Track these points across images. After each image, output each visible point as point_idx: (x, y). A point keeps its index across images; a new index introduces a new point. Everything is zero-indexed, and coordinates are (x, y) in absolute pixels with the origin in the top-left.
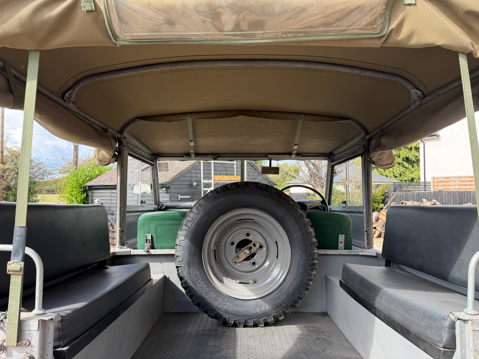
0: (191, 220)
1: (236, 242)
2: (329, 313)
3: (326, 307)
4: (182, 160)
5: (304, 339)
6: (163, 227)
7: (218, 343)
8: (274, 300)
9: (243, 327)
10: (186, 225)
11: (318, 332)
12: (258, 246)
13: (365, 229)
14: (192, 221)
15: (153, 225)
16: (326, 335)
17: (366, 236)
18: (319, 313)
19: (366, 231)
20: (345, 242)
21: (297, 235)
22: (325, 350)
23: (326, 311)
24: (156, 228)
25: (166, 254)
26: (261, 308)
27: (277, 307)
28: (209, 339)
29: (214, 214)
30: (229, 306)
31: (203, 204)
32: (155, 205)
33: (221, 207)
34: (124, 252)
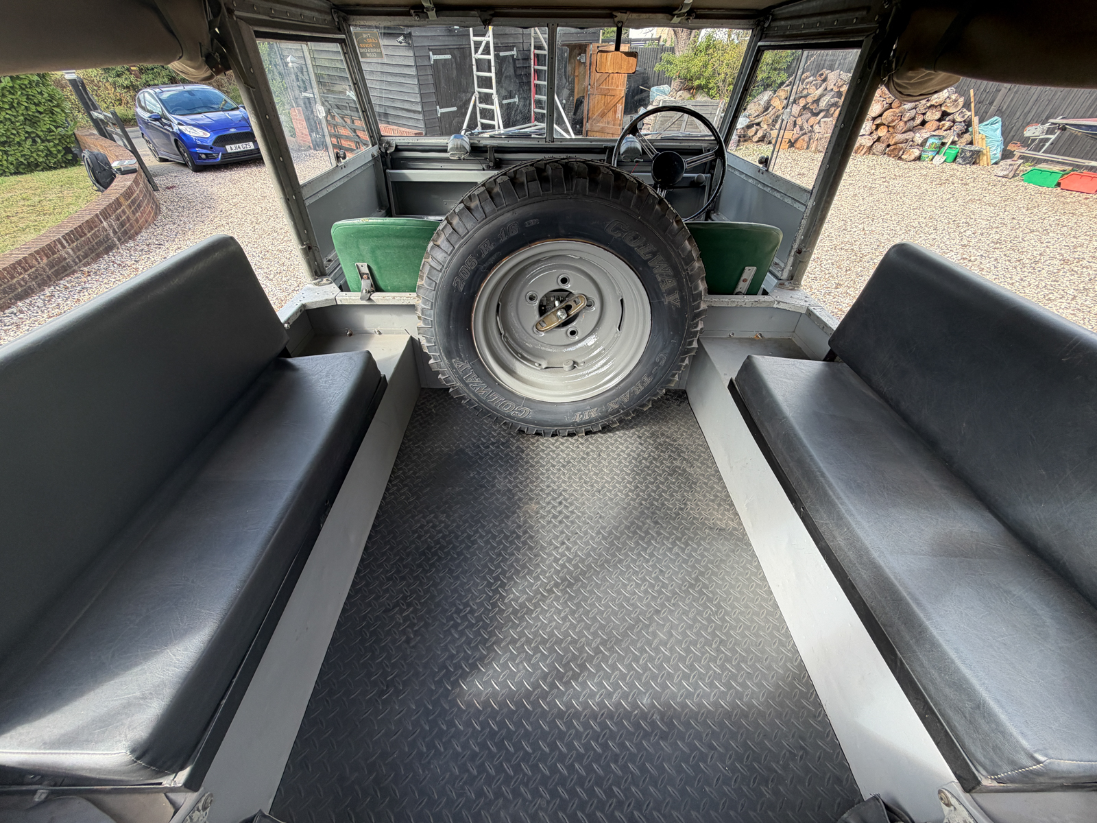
0: (439, 267)
1: (540, 295)
2: (689, 394)
3: (687, 382)
4: (409, 23)
5: (650, 472)
6: (387, 251)
7: (510, 482)
8: (606, 404)
9: (551, 435)
10: (429, 278)
11: (672, 451)
12: (582, 304)
13: (796, 247)
14: (441, 269)
15: (365, 248)
16: (685, 459)
17: (793, 260)
18: (673, 393)
19: (799, 252)
20: (752, 280)
21: (672, 300)
22: (685, 504)
23: (684, 389)
24: (373, 251)
26: (584, 416)
27: (611, 414)
28: (496, 470)
29: (491, 254)
30: (527, 413)
31: (461, 231)
32: (373, 146)
33: (505, 239)
34: (322, 301)
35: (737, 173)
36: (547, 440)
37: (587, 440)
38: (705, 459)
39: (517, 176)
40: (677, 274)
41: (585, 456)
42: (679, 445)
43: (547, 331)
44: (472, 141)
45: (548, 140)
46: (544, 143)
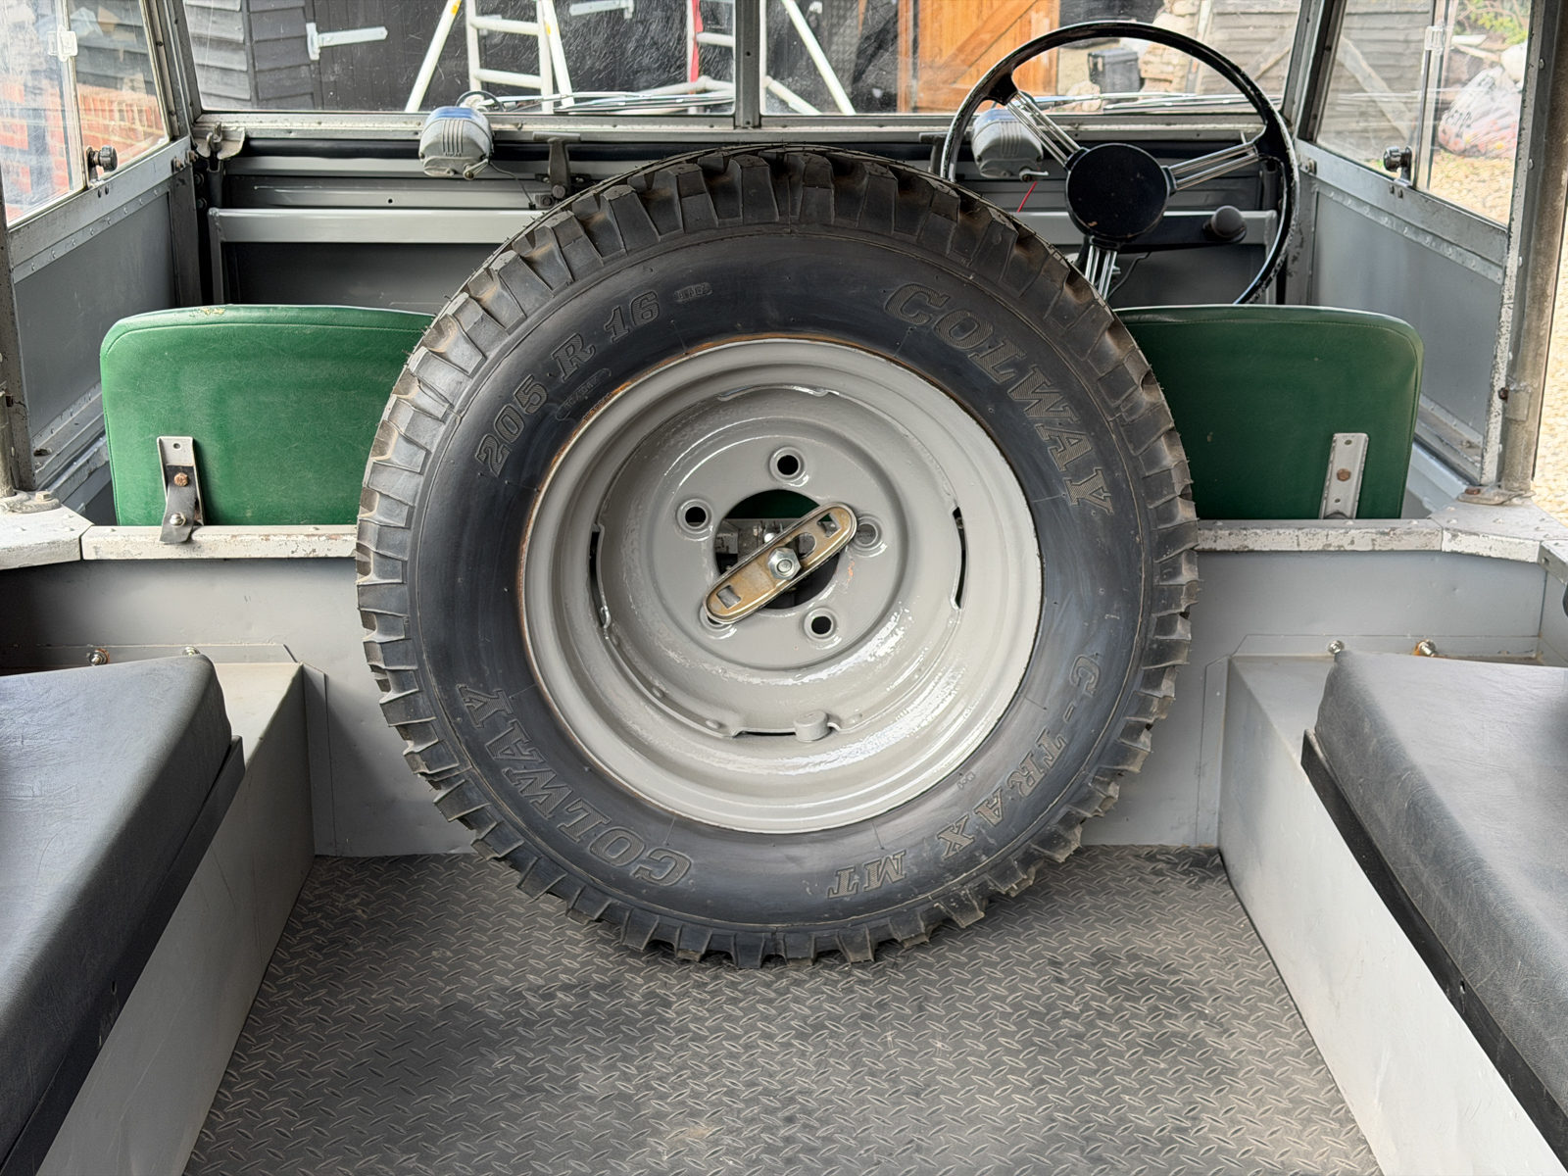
0: (439, 411)
1: (718, 508)
2: (1231, 858)
3: (1220, 822)
5: (1085, 1046)
6: (262, 398)
7: (627, 1078)
8: (932, 836)
9: (759, 963)
10: (408, 440)
11: (1161, 997)
12: (846, 530)
13: (1500, 383)
14: (446, 415)
15: (197, 389)
16: (1202, 1015)
17: (1500, 418)
18: (1177, 855)
19: (1504, 395)
20: (1364, 473)
21: (1087, 492)
22: (1194, 1119)
23: (1215, 844)
24: (219, 400)
25: (296, 555)
26: (862, 878)
27: (949, 870)
28: (579, 1049)
29: (583, 374)
30: (681, 871)
31: (507, 314)
32: (173, 139)
33: (623, 333)
34: (39, 547)
35: (1349, 202)
36: (747, 977)
37: (881, 973)
38: (1268, 1015)
39: (654, 186)
40: (1089, 420)
41: (874, 1011)
42: (1186, 982)
43: (742, 621)
44: (497, 127)
45: (741, 121)
46: (729, 129)
